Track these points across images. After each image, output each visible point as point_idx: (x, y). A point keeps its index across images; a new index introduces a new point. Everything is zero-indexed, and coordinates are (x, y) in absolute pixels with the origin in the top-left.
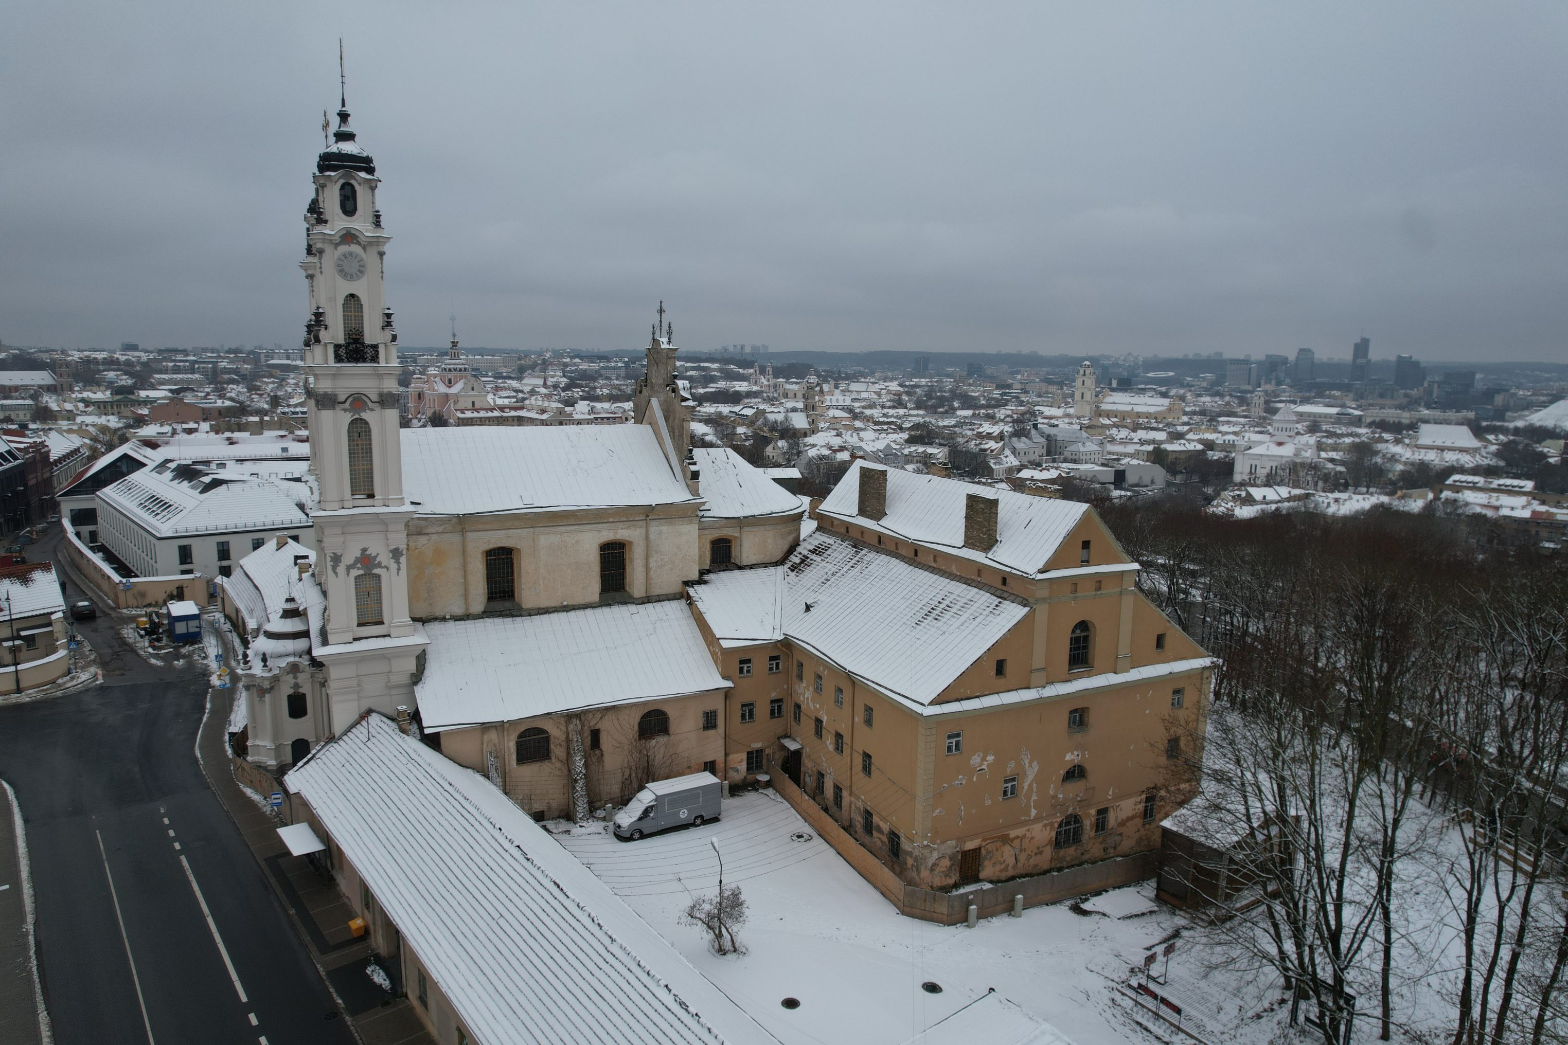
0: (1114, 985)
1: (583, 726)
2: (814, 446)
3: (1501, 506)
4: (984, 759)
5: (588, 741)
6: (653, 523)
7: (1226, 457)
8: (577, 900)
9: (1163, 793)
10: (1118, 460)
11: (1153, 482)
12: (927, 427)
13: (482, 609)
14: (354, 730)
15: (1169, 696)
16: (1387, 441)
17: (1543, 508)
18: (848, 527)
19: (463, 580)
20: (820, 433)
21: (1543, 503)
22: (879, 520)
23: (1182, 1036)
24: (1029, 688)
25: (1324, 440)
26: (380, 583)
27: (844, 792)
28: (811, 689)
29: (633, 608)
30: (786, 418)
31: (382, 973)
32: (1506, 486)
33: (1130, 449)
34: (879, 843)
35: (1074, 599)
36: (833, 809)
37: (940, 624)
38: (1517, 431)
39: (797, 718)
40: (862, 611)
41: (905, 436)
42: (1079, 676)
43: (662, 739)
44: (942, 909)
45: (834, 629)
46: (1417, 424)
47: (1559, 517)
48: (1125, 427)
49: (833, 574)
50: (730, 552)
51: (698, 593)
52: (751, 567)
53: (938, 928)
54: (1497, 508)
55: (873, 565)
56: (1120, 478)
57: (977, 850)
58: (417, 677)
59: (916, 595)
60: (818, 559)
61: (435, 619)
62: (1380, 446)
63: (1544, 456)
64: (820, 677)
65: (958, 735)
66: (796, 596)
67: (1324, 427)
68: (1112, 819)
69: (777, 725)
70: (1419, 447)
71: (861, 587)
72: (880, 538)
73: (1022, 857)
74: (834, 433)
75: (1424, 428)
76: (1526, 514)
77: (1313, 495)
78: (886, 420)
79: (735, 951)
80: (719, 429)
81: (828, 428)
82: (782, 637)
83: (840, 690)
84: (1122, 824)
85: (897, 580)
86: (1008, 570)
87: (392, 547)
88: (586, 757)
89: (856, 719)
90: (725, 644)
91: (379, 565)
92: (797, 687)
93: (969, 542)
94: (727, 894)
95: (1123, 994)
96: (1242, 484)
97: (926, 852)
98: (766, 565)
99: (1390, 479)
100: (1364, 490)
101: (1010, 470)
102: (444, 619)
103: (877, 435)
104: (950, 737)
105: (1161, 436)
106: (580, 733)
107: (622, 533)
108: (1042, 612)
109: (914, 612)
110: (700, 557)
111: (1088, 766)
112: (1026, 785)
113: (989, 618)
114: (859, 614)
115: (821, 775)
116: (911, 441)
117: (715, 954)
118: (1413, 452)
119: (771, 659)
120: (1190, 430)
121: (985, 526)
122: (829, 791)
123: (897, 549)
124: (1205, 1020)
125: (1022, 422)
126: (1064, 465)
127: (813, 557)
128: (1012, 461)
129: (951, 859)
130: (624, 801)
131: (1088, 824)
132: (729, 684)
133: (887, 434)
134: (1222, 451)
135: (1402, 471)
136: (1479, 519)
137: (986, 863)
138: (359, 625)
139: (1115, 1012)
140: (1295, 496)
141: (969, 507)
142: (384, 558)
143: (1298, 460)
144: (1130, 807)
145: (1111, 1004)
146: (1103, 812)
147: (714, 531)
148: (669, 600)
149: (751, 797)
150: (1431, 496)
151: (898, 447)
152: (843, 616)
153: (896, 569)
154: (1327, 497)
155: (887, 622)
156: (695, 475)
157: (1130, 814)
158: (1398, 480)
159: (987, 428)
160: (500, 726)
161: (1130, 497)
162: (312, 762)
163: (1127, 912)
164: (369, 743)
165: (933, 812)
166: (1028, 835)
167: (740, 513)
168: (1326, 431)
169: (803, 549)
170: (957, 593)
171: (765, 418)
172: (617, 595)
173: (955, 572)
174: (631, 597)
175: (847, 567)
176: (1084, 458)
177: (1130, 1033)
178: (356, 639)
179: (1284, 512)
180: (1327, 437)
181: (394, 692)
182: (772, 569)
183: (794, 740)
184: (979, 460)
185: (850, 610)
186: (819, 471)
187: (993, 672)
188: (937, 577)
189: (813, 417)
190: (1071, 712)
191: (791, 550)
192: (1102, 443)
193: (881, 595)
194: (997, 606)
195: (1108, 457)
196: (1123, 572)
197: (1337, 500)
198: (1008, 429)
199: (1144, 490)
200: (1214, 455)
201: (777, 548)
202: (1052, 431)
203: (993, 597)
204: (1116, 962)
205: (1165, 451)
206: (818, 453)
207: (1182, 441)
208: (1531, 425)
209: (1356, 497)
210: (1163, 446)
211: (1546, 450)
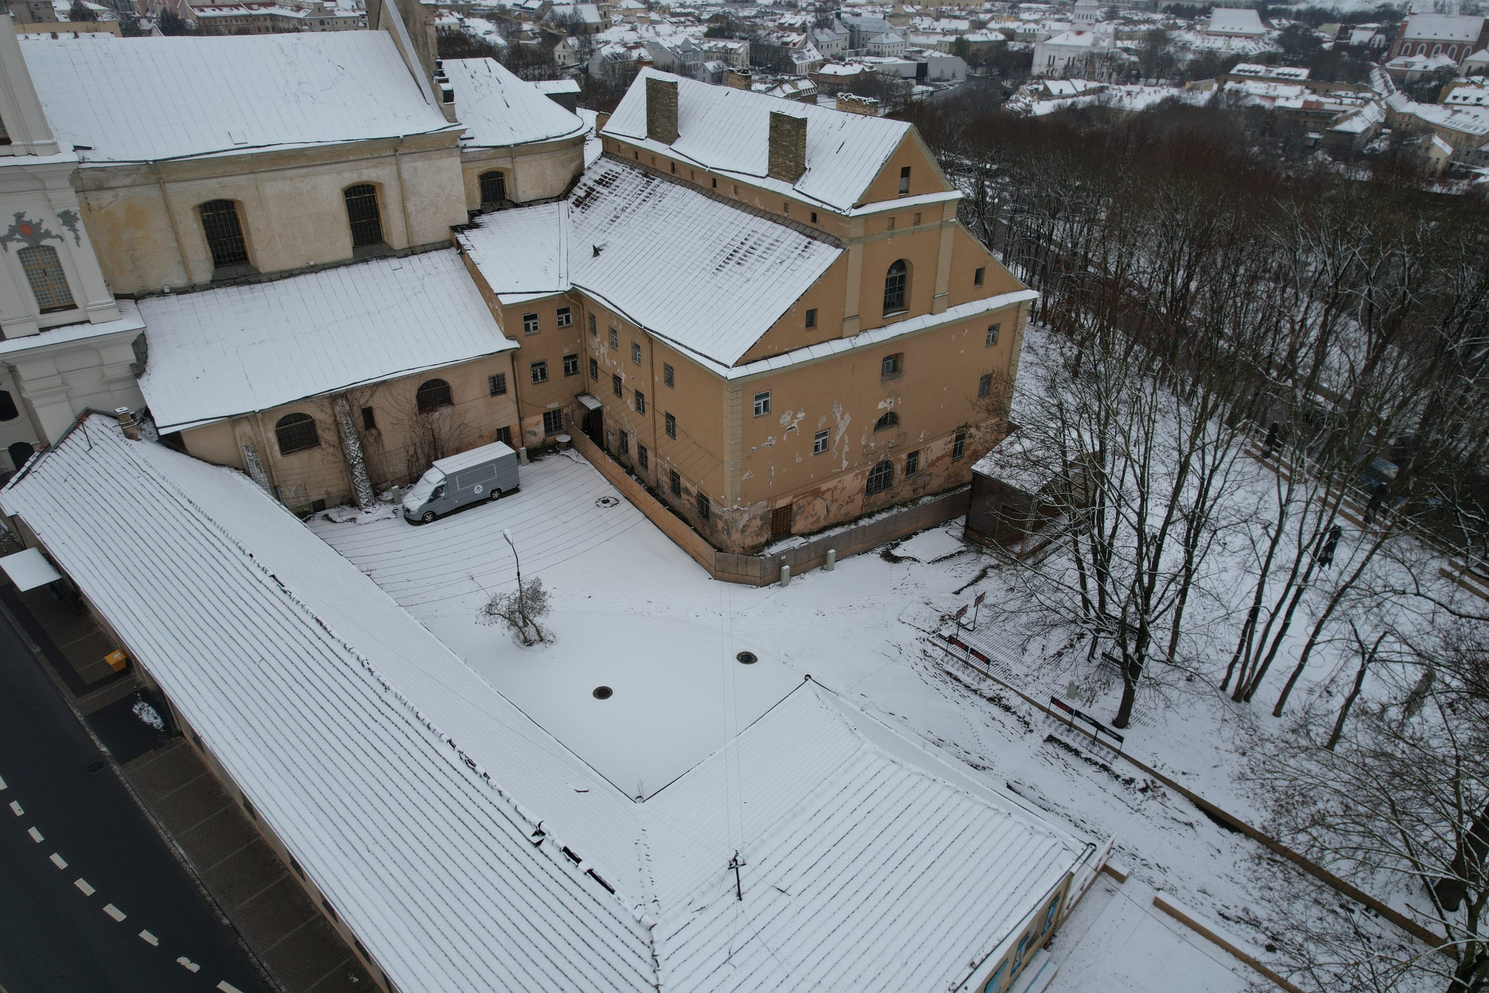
0: (925, 635)
1: (351, 406)
2: (607, 43)
3: (1278, 97)
4: (794, 417)
5: (361, 422)
6: (405, 159)
7: (1026, 47)
8: (344, 641)
9: (973, 431)
10: (921, 52)
11: (954, 76)
12: (727, 18)
13: (210, 278)
14: (72, 436)
15: (984, 333)
16: (1180, 28)
17: (1313, 98)
18: (637, 151)
19: (175, 245)
20: (614, 29)
21: (1314, 92)
22: (670, 143)
23: (989, 682)
24: (841, 338)
25: (1121, 27)
26: (56, 257)
27: (649, 452)
28: (606, 344)
29: (395, 262)
30: (575, 11)
31: (152, 711)
32: (1284, 75)
33: (933, 40)
34: (688, 505)
35: (891, 236)
36: (639, 469)
37: (743, 269)
38: (1299, 15)
39: (594, 374)
40: (657, 255)
41: (704, 29)
42: (894, 321)
43: (446, 411)
44: (755, 571)
45: (627, 276)
46: (1210, 7)
47: (1327, 107)
48: (928, 15)
49: (623, 210)
50: (503, 187)
51: (469, 239)
52: (530, 204)
53: (752, 591)
54: (1273, 99)
55: (667, 198)
56: (922, 71)
57: (789, 507)
58: (140, 367)
59: (716, 235)
60: (605, 191)
61: (151, 294)
62: (1175, 34)
63: (1320, 41)
64: (614, 332)
65: (767, 395)
66: (583, 238)
67: (1122, 13)
68: (922, 461)
69: (573, 383)
70: (1208, 34)
71: (655, 225)
72: (674, 165)
73: (834, 508)
74: (628, 27)
75: (1217, 13)
76: (1298, 104)
77: (1107, 88)
78: (683, 11)
79: (542, 640)
80: (502, 25)
81: (622, 21)
82: (570, 287)
83: (637, 347)
84: (932, 464)
85: (695, 216)
86: (819, 204)
87: (60, 210)
88: (360, 439)
89: (656, 379)
90: (505, 300)
91: (48, 234)
92: (591, 341)
93: (774, 171)
94: (526, 587)
95: (934, 645)
96: (1040, 77)
97: (736, 516)
98: (546, 201)
99: (1179, 69)
100: (1154, 81)
101: (813, 66)
102: (162, 294)
103: (674, 28)
104: (758, 398)
105: (964, 25)
106: (350, 414)
107: (368, 174)
108: (856, 252)
109: (713, 255)
110: (468, 196)
111: (900, 412)
112: (837, 438)
113: (798, 262)
114: (653, 258)
115: (624, 435)
116: (711, 34)
117: (521, 645)
118: (1203, 39)
119: (560, 312)
120: (992, 19)
121: (792, 152)
122: (634, 451)
123: (693, 178)
124: (1011, 663)
125: (825, 11)
126: (867, 59)
127: (599, 188)
128: (815, 55)
129: (762, 519)
130: (414, 479)
131: (899, 469)
132: (514, 344)
133: (685, 27)
134: (1022, 41)
135: (1192, 61)
136: (1258, 110)
137: (798, 518)
138: (43, 311)
139: (926, 663)
140: (1090, 90)
141: (773, 128)
142: (52, 224)
143: (1096, 51)
144: (940, 447)
145: (922, 656)
146: (913, 456)
147: (480, 164)
148: (436, 250)
149: (552, 461)
150: (1215, 87)
151: (697, 42)
152: (636, 260)
153: (692, 203)
154: (1120, 90)
155: (684, 268)
156: (449, 96)
157: (940, 454)
158: (1187, 71)
159: (789, 18)
160: (251, 417)
161: (932, 93)
162: (29, 477)
163: (937, 556)
164: (91, 452)
165: (742, 475)
166: (840, 486)
167: (510, 141)
168: (1124, 18)
169: (588, 179)
170: (761, 231)
171: (552, 12)
172: (374, 248)
173: (759, 206)
174: (391, 249)
175: (638, 201)
176: (887, 50)
177: (941, 685)
178: (43, 330)
179: (1080, 106)
180: (1124, 24)
181: (113, 387)
182: (554, 206)
183: (594, 397)
184: (781, 55)
185: (643, 253)
186: (614, 71)
187: (803, 325)
188: (738, 212)
189: (605, 9)
190: (884, 360)
191: (575, 181)
192: (905, 34)
193: (678, 234)
194: (806, 247)
195: (911, 49)
196: (944, 203)
197: (1129, 93)
198: (810, 19)
199: (945, 84)
200: (1015, 46)
201: (558, 179)
202: (855, 21)
203: (802, 237)
204: (927, 611)
205: (968, 42)
206: (612, 51)
207: (984, 31)
208: (1312, 8)
209: (1147, 89)
210: (965, 37)
211: (1322, 34)
